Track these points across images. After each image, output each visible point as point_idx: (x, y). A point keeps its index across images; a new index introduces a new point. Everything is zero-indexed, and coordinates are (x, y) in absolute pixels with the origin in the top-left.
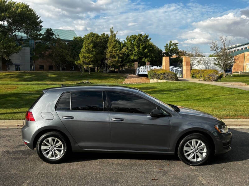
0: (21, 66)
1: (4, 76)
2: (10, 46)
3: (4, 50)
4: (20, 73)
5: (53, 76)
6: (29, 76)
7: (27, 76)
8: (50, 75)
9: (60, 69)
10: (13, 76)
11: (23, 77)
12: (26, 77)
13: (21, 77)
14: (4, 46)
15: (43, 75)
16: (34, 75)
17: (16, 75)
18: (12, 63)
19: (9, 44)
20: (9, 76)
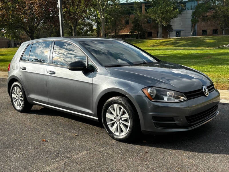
0: (181, 32)
1: (161, 43)
2: (167, 12)
3: (162, 15)
4: (177, 40)
5: (212, 41)
6: (184, 42)
7: (183, 42)
8: (208, 41)
9: (223, 33)
10: (169, 42)
11: (178, 44)
12: (181, 44)
13: (176, 44)
14: (162, 11)
15: (201, 41)
16: (189, 42)
17: (172, 42)
18: (173, 29)
19: (167, 8)
20: (165, 43)
